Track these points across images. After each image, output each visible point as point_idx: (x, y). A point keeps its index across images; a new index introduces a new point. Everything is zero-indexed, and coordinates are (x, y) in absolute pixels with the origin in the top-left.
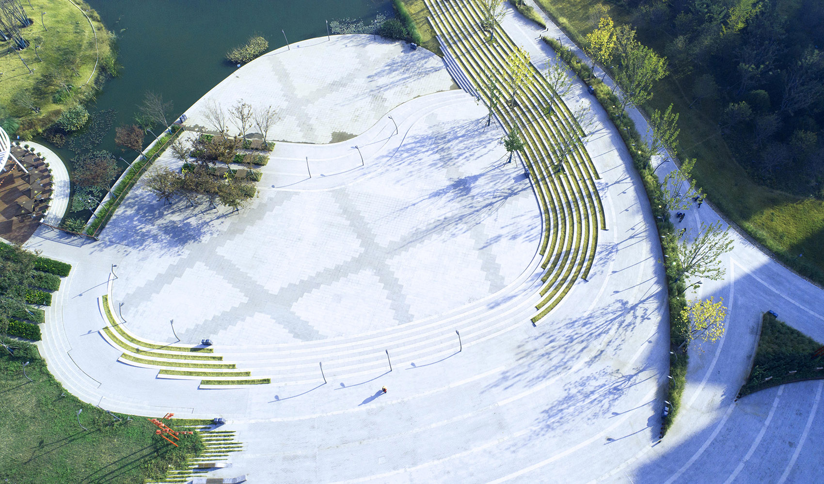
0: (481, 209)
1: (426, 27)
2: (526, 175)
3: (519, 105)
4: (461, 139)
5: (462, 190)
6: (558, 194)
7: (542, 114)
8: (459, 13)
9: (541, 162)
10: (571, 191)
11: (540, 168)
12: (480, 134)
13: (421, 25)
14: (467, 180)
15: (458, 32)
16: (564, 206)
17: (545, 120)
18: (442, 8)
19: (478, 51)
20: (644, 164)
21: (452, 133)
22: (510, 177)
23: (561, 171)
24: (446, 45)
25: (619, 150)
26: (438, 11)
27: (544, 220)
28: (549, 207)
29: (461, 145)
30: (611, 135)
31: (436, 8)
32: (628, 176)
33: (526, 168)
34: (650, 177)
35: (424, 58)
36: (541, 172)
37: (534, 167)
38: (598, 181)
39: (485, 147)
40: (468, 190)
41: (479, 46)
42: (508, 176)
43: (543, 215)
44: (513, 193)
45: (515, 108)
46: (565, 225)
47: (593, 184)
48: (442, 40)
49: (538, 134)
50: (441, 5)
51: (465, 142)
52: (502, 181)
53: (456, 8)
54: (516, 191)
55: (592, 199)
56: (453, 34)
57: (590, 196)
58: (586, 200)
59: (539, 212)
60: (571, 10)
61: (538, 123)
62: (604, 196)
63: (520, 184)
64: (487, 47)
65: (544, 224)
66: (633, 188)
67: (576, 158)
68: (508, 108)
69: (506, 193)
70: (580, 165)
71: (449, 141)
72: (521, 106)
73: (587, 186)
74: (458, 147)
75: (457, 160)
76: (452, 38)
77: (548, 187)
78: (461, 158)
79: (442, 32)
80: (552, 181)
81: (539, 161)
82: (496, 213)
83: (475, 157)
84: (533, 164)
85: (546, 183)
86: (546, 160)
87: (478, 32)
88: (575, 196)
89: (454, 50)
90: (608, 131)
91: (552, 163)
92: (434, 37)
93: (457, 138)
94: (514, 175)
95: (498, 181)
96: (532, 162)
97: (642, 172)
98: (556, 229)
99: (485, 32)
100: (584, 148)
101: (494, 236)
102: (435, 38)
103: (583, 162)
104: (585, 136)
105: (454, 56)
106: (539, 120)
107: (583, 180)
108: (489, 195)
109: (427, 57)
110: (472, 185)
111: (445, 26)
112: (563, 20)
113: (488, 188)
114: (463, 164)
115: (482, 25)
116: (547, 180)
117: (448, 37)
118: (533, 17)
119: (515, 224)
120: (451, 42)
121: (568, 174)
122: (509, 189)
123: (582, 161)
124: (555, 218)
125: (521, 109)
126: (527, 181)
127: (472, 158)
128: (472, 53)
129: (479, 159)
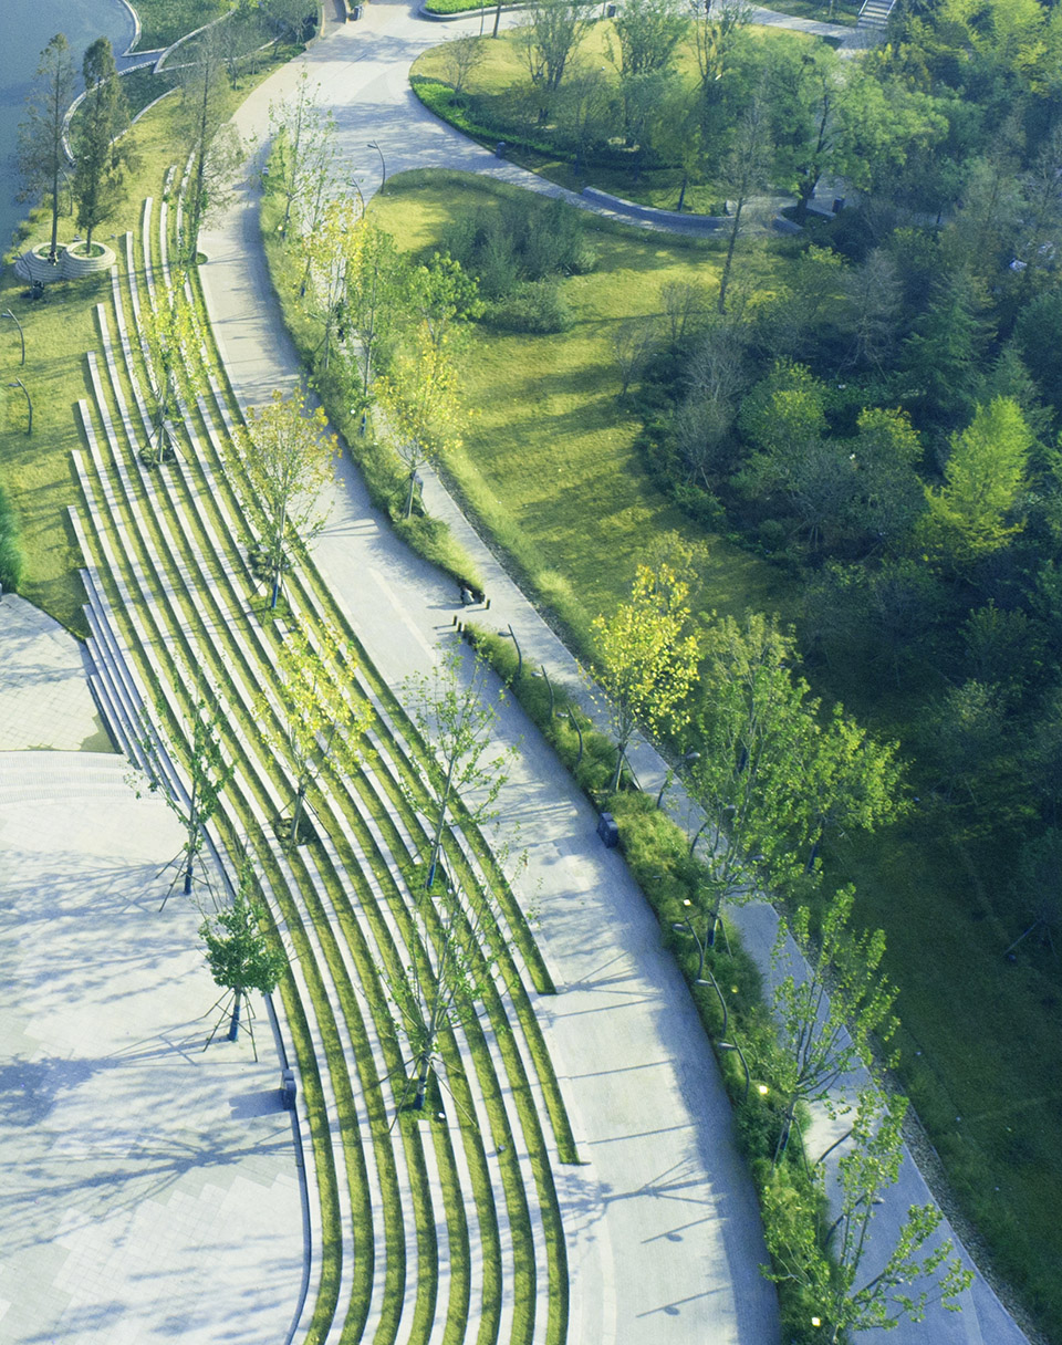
0: (69, 1190)
1: (56, 536)
2: (285, 1100)
3: (318, 842)
4: (68, 919)
5: (18, 1104)
6: (396, 1192)
7: (401, 886)
8: (182, 510)
9: (357, 1058)
10: (450, 1190)
11: (345, 1079)
12: (146, 916)
13: (39, 527)
14: (46, 1072)
15: (159, 568)
16: (411, 1242)
17: (405, 909)
18: (127, 485)
19: (214, 638)
20: (773, 1138)
21: (41, 892)
22: (218, 1092)
23: (428, 1106)
24: (105, 600)
25: (682, 1068)
26: (109, 494)
27: (314, 1281)
28: (346, 1234)
29: (64, 943)
30: (659, 1005)
31: (106, 485)
32: (700, 1175)
33: (294, 1069)
34: (791, 1192)
35: (20, 632)
36: (348, 1097)
37: (323, 1071)
38: (570, 1170)
39: (153, 965)
40: (40, 1108)
41: (223, 623)
42: (214, 1087)
43: (316, 1266)
44: (214, 1154)
45: (302, 850)
46: (397, 1320)
47: (547, 1179)
48: (99, 586)
49: (366, 954)
50: (124, 477)
51: (82, 935)
52: (183, 1100)
53: (175, 494)
54: (228, 1149)
55: (529, 1236)
56: (139, 572)
57: (522, 1223)
58: (506, 1236)
59: (301, 1246)
60: (590, 555)
61: (378, 913)
62: (584, 1234)
63: (254, 1126)
64: (249, 628)
65: (311, 1298)
66: (713, 1226)
67: (498, 1066)
68: (274, 844)
69: (187, 1148)
70: (507, 1098)
71: (22, 920)
72: (327, 845)
73: (519, 1184)
74: (49, 948)
75: (30, 992)
76: (134, 581)
77: (361, 1160)
78: (49, 985)
79: (103, 558)
80: (384, 1140)
81: (348, 1055)
82: (129, 1214)
83: (101, 993)
84: (321, 1061)
85: (358, 1144)
86: (377, 1057)
87: (233, 578)
88: (462, 1212)
89: (129, 622)
90: (651, 990)
91: (398, 1068)
92: (74, 574)
93: (53, 914)
94: (238, 1088)
95: (168, 1096)
96: (318, 1050)
97: (757, 1170)
98: (354, 1327)
99: (257, 582)
100: (538, 1033)
101: (96, 1302)
102: (75, 577)
103: (523, 1088)
104: (549, 989)
105: (124, 642)
106: (382, 905)
107: (506, 1156)
108: (117, 1141)
109: (28, 633)
110: (62, 1093)
111: (119, 543)
112: (554, 582)
113: (122, 1116)
114: (51, 1009)
115: (252, 558)
116: (364, 1130)
117: (119, 577)
118: (440, 557)
119: (192, 1276)
120: (126, 594)
121: (452, 1122)
122: (204, 1137)
123: (517, 1082)
124: (362, 1283)
125: (324, 857)
126: (285, 1119)
127: (91, 994)
128: (192, 643)
129: (116, 1004)
